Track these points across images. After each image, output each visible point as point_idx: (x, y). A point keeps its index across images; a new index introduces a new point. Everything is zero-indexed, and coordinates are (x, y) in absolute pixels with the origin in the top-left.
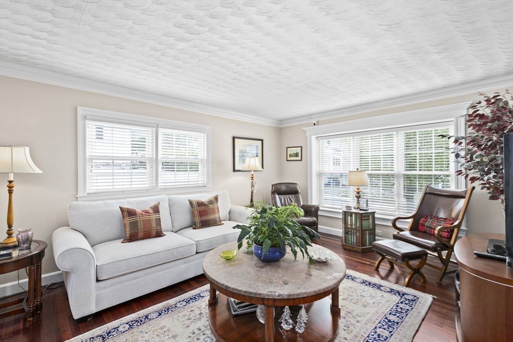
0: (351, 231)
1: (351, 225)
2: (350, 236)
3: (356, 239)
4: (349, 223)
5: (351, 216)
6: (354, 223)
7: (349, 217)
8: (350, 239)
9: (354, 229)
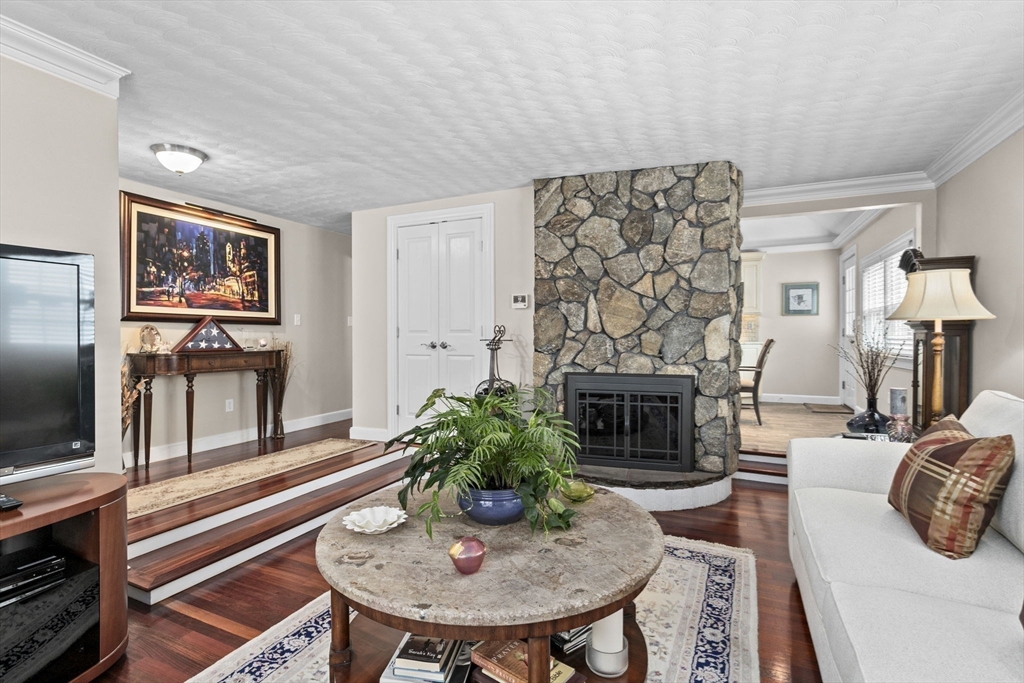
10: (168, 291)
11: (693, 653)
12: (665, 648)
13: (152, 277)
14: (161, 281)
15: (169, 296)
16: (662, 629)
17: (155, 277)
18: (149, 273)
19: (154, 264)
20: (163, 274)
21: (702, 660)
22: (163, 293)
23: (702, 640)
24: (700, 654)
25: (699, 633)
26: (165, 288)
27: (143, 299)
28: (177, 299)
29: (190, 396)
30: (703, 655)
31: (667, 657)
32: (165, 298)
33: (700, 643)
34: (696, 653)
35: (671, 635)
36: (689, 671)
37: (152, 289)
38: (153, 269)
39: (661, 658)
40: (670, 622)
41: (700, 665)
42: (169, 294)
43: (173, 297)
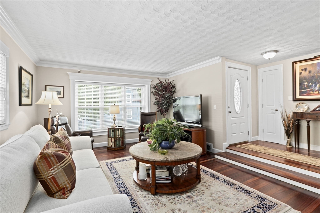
0: (118, 139)
1: (118, 136)
2: (117, 142)
3: (121, 143)
4: (117, 135)
5: (118, 130)
6: (120, 134)
7: (117, 132)
8: (117, 144)
9: (120, 138)
10: (313, 90)
11: (136, 200)
12: (142, 197)
13: (306, 86)
14: (309, 87)
15: (313, 92)
16: (148, 202)
17: (307, 86)
18: (304, 85)
19: (306, 82)
20: (310, 84)
21: (132, 200)
22: (311, 91)
23: (136, 205)
24: (134, 201)
25: (139, 207)
26: (311, 89)
27: (302, 94)
28: (317, 92)
29: (308, 128)
30: (133, 202)
31: (139, 196)
32: (312, 92)
33: (136, 204)
34: (135, 201)
35: (144, 201)
36: (133, 196)
37: (306, 90)
38: (306, 83)
39: (141, 195)
40: (148, 205)
41: (132, 199)
42: (313, 91)
43: (315, 91)
